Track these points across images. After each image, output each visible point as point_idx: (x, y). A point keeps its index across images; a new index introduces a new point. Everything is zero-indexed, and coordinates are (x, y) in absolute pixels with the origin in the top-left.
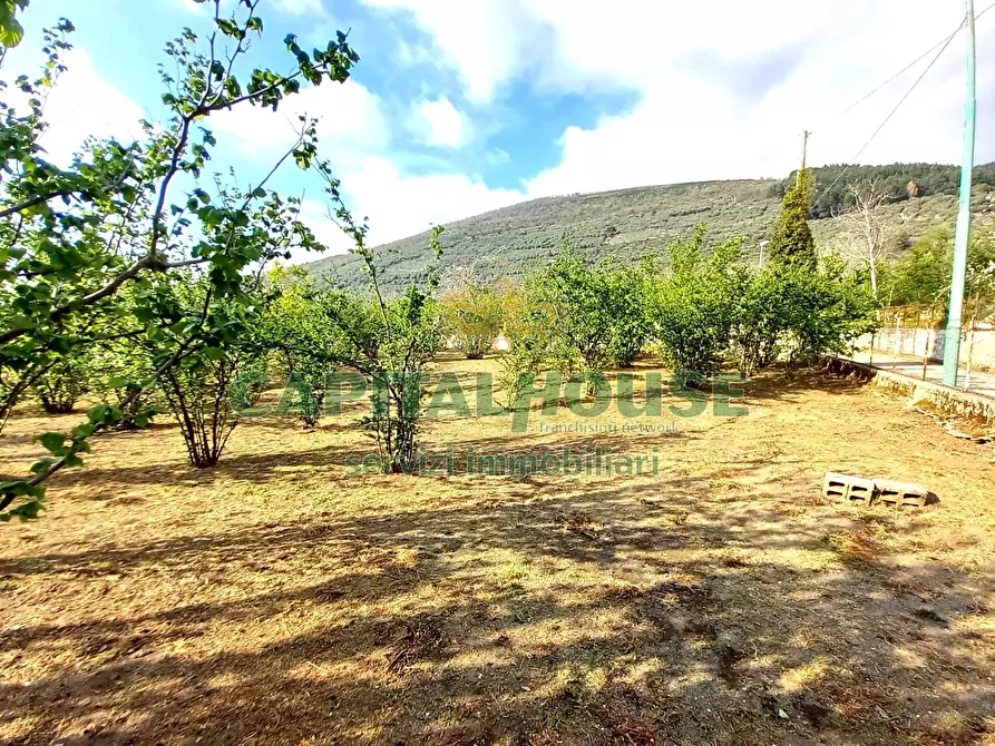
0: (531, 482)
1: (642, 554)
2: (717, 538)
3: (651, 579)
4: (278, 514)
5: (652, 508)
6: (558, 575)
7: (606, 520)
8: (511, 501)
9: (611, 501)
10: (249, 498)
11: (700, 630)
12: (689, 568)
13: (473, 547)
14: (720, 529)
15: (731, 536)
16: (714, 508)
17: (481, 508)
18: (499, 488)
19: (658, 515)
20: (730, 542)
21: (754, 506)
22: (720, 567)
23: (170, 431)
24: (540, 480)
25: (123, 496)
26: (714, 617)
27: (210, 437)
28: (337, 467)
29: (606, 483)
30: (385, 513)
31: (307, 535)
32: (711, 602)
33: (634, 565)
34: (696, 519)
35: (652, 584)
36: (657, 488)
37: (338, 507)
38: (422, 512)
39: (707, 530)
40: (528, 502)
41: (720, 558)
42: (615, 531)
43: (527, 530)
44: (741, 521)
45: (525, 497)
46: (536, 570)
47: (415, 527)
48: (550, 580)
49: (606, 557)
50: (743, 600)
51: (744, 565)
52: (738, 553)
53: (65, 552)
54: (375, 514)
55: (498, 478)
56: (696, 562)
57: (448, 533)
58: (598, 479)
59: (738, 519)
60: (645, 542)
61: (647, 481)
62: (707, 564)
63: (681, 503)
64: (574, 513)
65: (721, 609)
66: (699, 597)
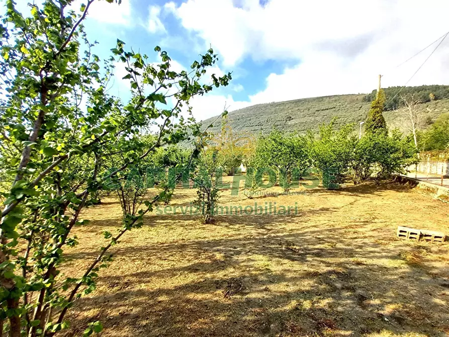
0: (265, 229)
1: (319, 259)
2: (351, 253)
3: (324, 269)
4: (164, 239)
5: (320, 241)
6: (284, 265)
7: (300, 244)
8: (258, 236)
9: (302, 237)
10: (151, 233)
11: (348, 289)
12: (339, 265)
13: (246, 253)
14: (352, 250)
15: (357, 253)
16: (348, 241)
17: (246, 239)
18: (251, 231)
19: (323, 243)
20: (357, 255)
21: (366, 240)
22: (353, 265)
23: (110, 206)
24: (269, 228)
25: (101, 231)
26: (353, 284)
27: (132, 208)
28: (182, 221)
29: (298, 230)
30: (207, 240)
31: (178, 247)
32: (352, 278)
33: (315, 263)
34: (339, 245)
35: (325, 270)
36: (321, 232)
37: (187, 237)
38: (221, 240)
39: (346, 250)
40: (265, 237)
41: (353, 262)
42: (305, 249)
43: (267, 248)
44: (361, 247)
45: (264, 235)
46: (274, 263)
47: (220, 245)
48: (280, 268)
49: (302, 259)
50: (365, 278)
51: (364, 264)
52: (360, 260)
53: (87, 251)
54: (203, 240)
55: (251, 226)
56: (343, 263)
57: (235, 248)
58: (294, 228)
59: (359, 246)
60: (319, 254)
61: (316, 229)
62: (348, 264)
63: (332, 239)
64: (287, 241)
65: (356, 281)
66: (346, 276)
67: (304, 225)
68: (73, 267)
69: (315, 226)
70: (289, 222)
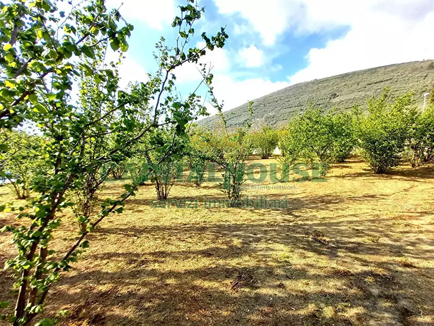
0: (292, 215)
1: (353, 255)
2: (398, 251)
3: (358, 268)
4: (188, 220)
5: (358, 233)
6: (307, 259)
7: (332, 236)
8: (283, 223)
9: (335, 227)
10: (177, 213)
11: (388, 298)
12: (380, 265)
13: (266, 242)
14: (400, 247)
15: (407, 251)
16: (396, 236)
17: (269, 225)
18: (278, 217)
19: (362, 237)
20: (406, 254)
21: (421, 236)
22: (400, 266)
23: (151, 187)
24: (297, 214)
25: (137, 209)
26: (396, 292)
27: (164, 189)
29: (331, 218)
30: (228, 223)
31: (198, 229)
32: (395, 284)
33: (348, 260)
35: (359, 271)
36: (361, 223)
37: (209, 219)
38: (243, 224)
39: (391, 246)
40: (291, 224)
41: (400, 262)
42: (337, 242)
43: (291, 237)
44: (413, 244)
45: (290, 221)
46: (296, 255)
47: (240, 230)
48: (303, 261)
49: (332, 253)
50: (413, 285)
51: (415, 267)
52: (410, 260)
53: (121, 227)
54: (224, 223)
55: (277, 212)
56: (384, 263)
57: (255, 234)
58: (327, 216)
59: (411, 242)
60: (356, 249)
61: (355, 219)
62: (391, 264)
63: (375, 231)
64: (315, 231)
65: (401, 288)
66: (387, 281)
67: (341, 213)
68: (105, 241)
69: (354, 215)
70: (323, 209)
